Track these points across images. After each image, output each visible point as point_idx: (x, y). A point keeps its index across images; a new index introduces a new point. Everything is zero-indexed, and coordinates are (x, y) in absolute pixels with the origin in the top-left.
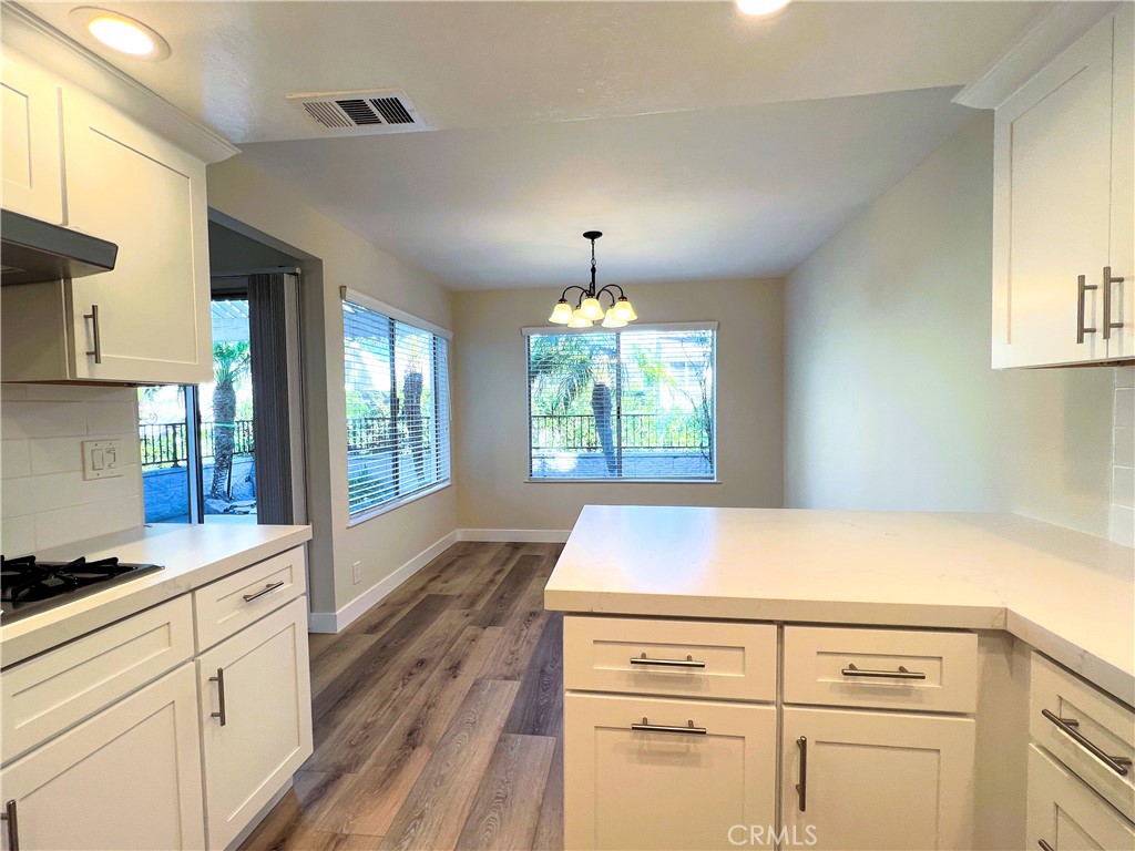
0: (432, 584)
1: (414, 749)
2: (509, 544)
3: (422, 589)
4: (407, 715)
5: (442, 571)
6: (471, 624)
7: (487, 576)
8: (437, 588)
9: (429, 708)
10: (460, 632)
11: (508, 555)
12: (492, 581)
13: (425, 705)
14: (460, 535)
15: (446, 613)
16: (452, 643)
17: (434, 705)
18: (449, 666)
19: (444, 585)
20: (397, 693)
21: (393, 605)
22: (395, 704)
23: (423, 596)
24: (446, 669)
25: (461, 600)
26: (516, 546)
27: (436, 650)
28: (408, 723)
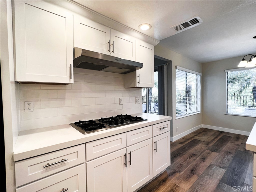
0: (196, 136)
1: (193, 174)
2: (218, 131)
3: (193, 137)
4: (191, 166)
5: (198, 134)
6: (208, 149)
7: (212, 138)
8: (197, 138)
9: (197, 166)
10: (204, 151)
11: (219, 134)
12: (214, 140)
13: (196, 165)
14: (203, 126)
15: (200, 145)
16: (202, 152)
17: (198, 166)
18: (202, 158)
19: (199, 138)
20: (188, 160)
21: (185, 139)
22: (188, 162)
23: (193, 139)
24: (201, 158)
25: (204, 142)
26: (221, 132)
27: (198, 153)
28: (192, 168)
